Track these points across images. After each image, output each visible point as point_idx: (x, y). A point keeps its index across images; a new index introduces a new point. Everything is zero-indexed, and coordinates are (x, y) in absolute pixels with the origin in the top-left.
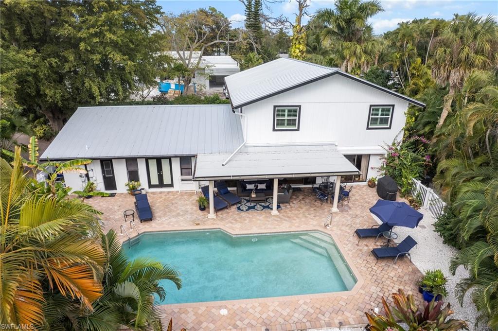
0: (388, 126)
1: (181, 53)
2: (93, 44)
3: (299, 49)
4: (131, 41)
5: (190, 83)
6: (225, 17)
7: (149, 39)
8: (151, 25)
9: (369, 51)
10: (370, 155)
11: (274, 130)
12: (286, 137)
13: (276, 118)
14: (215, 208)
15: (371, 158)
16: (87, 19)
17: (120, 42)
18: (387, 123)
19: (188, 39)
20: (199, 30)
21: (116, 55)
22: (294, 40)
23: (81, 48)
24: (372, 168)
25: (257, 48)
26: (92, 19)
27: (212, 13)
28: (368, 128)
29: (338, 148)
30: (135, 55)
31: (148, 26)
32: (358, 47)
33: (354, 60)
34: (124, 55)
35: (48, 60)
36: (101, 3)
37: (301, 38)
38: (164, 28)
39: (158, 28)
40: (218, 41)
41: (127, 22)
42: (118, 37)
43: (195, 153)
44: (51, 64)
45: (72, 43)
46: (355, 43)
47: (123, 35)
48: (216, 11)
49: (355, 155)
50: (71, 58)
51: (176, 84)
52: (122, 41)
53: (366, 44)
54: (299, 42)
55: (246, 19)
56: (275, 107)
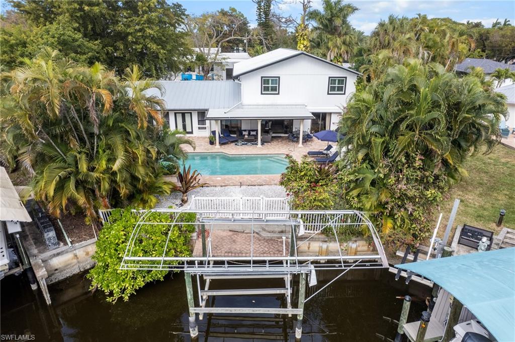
0: (343, 93)
1: (202, 49)
2: (137, 37)
3: (303, 44)
4: (163, 35)
5: (208, 73)
6: (245, 17)
7: (176, 34)
8: (178, 24)
9: (348, 43)
10: (331, 113)
11: (262, 94)
12: (270, 99)
13: (263, 85)
14: (220, 143)
15: (332, 115)
16: (133, 19)
17: (156, 36)
18: (342, 90)
19: (207, 35)
20: (216, 28)
21: (152, 46)
22: (299, 36)
23: (129, 40)
24: (333, 123)
25: (266, 44)
26: (137, 19)
27: (232, 13)
28: (328, 94)
29: (307, 108)
30: (166, 46)
31: (176, 25)
32: (338, 39)
33: (336, 50)
34: (158, 45)
35: (106, 48)
36: (144, 8)
37: (305, 35)
38: (187, 25)
39: (183, 26)
40: (233, 37)
41: (160, 21)
42: (154, 32)
43: (208, 108)
44: (108, 51)
45: (122, 36)
46: (337, 36)
47: (158, 31)
48: (236, 11)
49: (320, 113)
50: (122, 47)
51: (196, 75)
52: (157, 35)
53: (344, 37)
54: (304, 39)
55: (257, 18)
56: (262, 77)
